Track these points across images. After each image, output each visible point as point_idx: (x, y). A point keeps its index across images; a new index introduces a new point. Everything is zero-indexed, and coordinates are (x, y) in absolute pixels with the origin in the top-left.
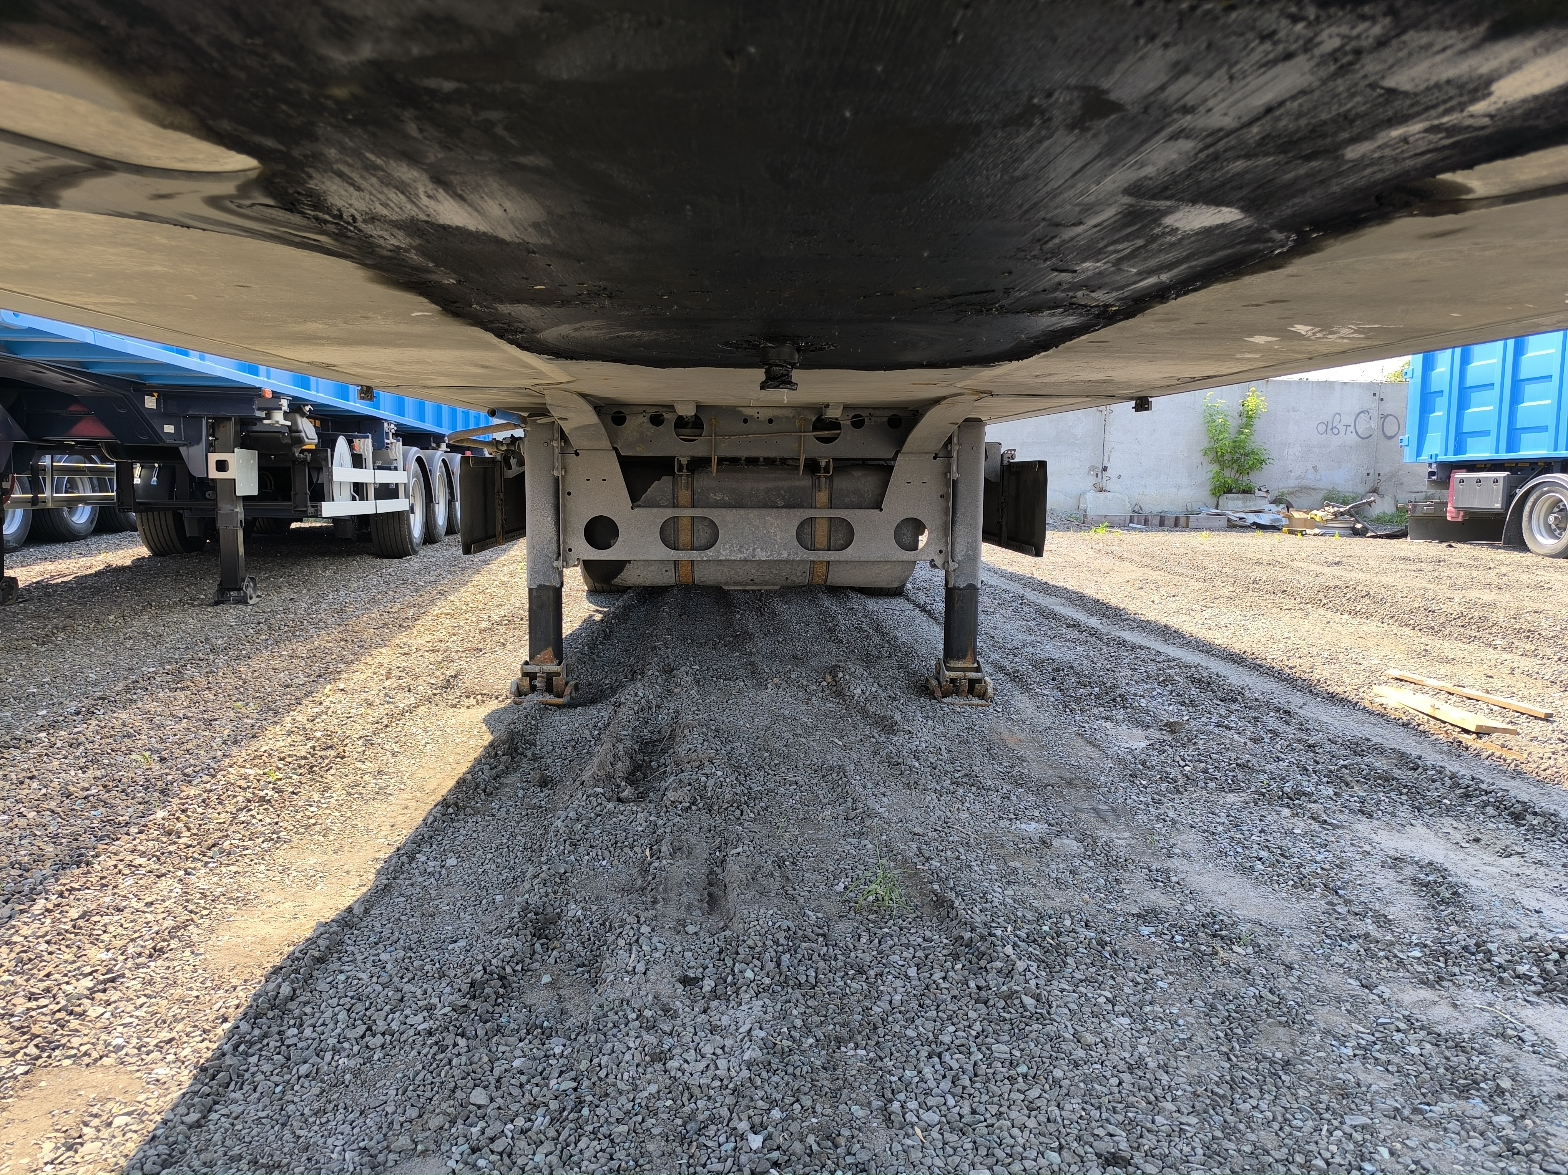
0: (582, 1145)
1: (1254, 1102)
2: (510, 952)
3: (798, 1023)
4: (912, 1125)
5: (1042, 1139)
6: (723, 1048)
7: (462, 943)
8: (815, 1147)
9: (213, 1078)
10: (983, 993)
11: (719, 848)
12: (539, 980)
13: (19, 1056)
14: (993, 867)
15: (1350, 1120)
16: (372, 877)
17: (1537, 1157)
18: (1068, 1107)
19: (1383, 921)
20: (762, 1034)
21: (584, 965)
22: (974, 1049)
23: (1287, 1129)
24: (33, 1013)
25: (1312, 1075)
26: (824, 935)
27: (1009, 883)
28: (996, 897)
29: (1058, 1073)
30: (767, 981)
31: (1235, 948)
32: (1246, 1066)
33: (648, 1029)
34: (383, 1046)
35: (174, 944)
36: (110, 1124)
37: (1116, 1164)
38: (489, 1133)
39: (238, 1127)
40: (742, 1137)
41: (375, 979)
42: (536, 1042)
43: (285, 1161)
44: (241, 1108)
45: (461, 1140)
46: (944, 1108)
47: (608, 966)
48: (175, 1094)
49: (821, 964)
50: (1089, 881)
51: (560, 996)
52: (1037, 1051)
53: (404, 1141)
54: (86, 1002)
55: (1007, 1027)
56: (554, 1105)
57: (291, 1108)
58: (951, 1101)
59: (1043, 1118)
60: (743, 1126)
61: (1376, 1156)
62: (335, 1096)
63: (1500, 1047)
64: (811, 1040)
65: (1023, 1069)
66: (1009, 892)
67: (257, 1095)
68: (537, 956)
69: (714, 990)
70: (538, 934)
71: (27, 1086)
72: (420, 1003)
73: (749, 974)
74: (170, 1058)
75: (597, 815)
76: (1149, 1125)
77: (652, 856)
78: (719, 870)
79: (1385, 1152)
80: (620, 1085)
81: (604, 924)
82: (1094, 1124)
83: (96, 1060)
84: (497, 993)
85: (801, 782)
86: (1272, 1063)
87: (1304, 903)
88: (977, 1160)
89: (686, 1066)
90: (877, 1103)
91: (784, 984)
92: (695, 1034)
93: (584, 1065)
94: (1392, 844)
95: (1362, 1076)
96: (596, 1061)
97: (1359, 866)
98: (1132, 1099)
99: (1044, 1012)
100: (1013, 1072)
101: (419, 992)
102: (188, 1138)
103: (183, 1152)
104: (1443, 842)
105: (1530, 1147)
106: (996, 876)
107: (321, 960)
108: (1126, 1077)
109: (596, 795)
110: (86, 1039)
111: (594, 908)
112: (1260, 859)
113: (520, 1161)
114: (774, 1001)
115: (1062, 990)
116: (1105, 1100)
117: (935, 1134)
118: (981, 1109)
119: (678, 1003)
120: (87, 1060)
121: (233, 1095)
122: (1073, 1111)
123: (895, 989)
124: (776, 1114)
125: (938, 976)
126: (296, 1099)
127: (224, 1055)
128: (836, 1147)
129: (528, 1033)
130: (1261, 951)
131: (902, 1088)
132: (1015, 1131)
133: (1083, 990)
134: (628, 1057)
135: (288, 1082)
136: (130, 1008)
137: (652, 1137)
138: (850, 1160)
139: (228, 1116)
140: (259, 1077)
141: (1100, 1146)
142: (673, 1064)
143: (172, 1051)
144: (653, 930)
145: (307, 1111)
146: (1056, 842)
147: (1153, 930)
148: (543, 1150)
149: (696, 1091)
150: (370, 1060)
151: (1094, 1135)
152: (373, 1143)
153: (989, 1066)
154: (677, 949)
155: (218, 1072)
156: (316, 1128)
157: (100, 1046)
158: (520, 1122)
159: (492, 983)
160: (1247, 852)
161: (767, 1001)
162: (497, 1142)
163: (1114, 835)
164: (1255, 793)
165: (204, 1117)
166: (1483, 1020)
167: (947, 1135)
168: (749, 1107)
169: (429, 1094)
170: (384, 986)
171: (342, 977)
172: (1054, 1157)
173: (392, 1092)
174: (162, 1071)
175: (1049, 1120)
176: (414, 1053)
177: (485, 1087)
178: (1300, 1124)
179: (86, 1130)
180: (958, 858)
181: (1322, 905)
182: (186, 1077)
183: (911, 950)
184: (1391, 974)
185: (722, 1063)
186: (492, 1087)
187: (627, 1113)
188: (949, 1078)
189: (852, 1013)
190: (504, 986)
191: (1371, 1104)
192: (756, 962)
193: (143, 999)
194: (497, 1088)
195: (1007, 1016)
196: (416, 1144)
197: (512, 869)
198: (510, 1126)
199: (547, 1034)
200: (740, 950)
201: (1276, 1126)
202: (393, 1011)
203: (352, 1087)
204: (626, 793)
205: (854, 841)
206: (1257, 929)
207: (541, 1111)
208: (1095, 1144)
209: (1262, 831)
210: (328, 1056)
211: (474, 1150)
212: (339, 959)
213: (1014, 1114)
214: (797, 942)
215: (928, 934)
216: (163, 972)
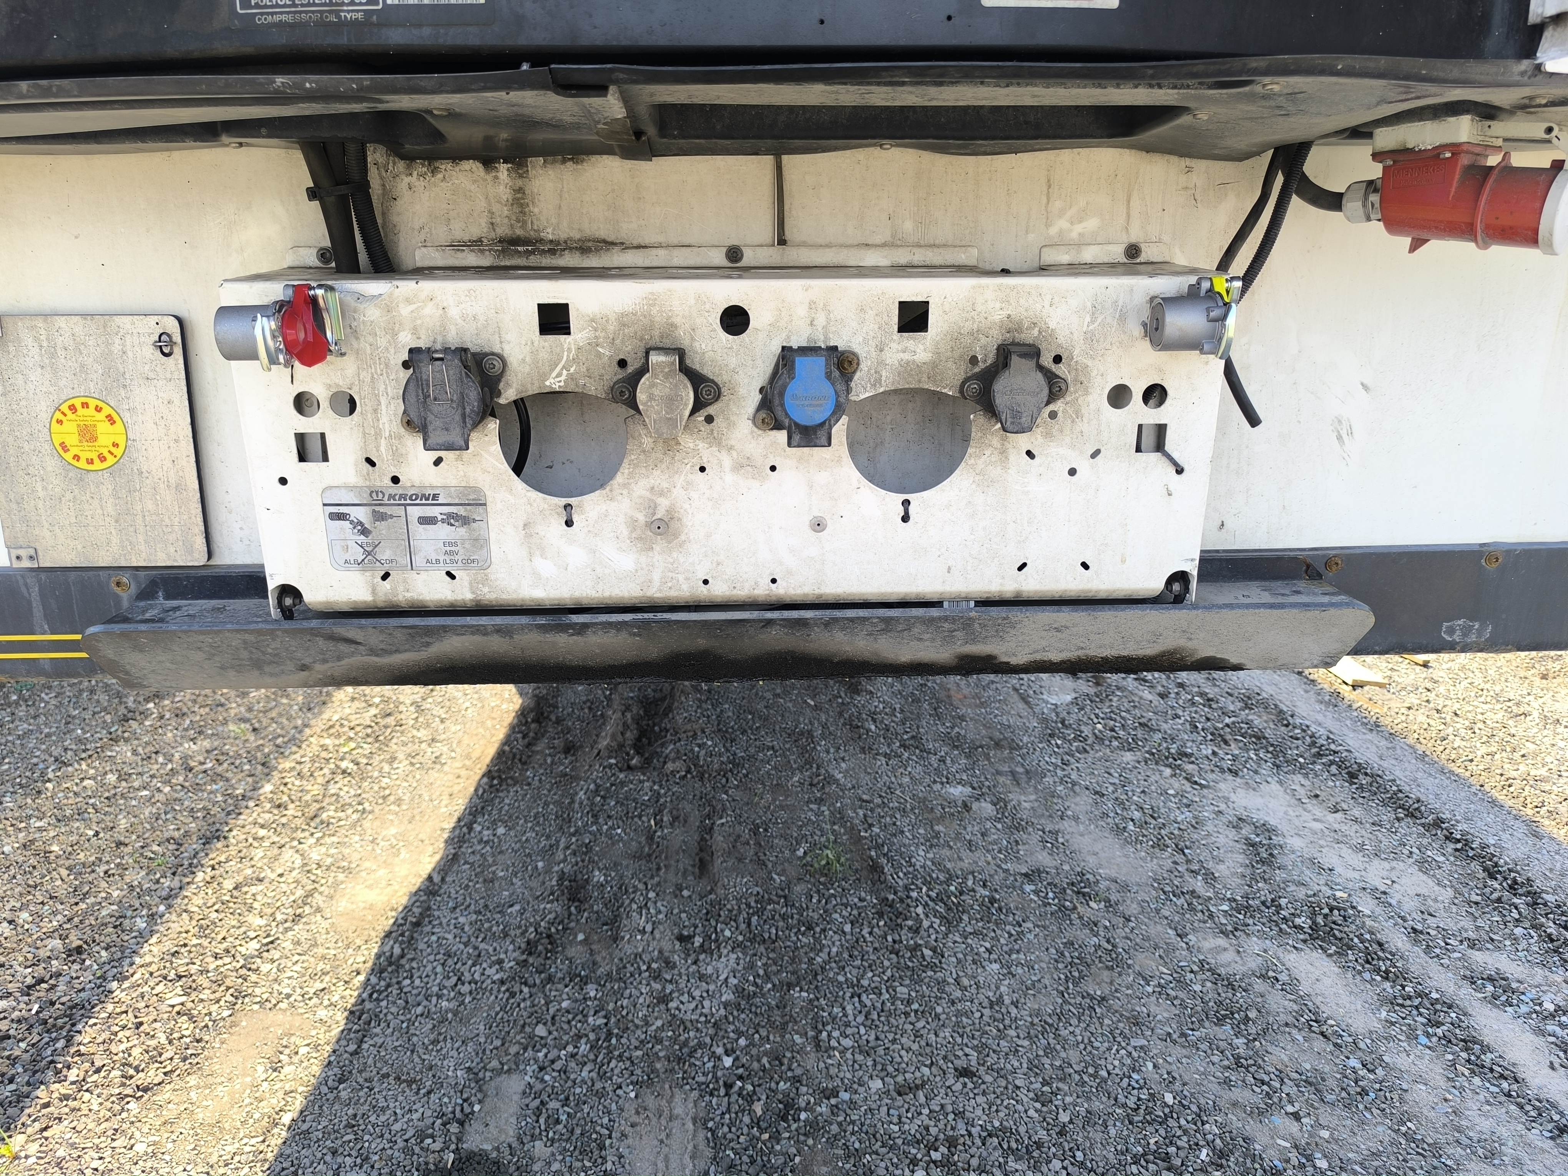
0: (613, 1064)
1: (1071, 1029)
2: (552, 916)
3: (761, 972)
4: (834, 1049)
5: (920, 1058)
6: (707, 992)
7: (517, 907)
8: (767, 1066)
9: (359, 1019)
10: (897, 946)
11: (708, 816)
12: (576, 937)
13: (222, 1003)
14: (922, 831)
15: (1134, 1042)
16: (442, 845)
17: (1252, 1069)
18: (942, 1035)
19: (1210, 878)
20: (735, 981)
21: (606, 924)
22: (884, 991)
23: (1089, 1048)
24: (222, 969)
25: (1117, 1008)
26: (785, 897)
27: (931, 846)
28: (919, 861)
29: (939, 1010)
30: (740, 938)
31: (1092, 904)
32: (1073, 1001)
33: (655, 979)
34: (471, 993)
35: (307, 909)
36: (297, 1053)
37: (966, 1076)
38: (550, 1057)
39: (383, 1053)
40: (719, 1058)
41: (458, 939)
42: (577, 987)
43: (418, 1078)
44: (381, 1040)
45: (532, 1062)
46: (857, 1036)
47: (625, 926)
48: (336, 1031)
49: (781, 924)
50: (995, 842)
51: (592, 950)
52: (927, 993)
53: (495, 1064)
54: (259, 960)
55: (909, 973)
56: (592, 1036)
57: (415, 1039)
58: (862, 1031)
59: (923, 1043)
60: (720, 1051)
61: (1143, 1069)
62: (444, 1030)
63: (1259, 986)
64: (769, 986)
65: (915, 1006)
66: (930, 855)
67: (391, 1030)
68: (573, 917)
69: (702, 945)
70: (572, 899)
71: (234, 1025)
72: (493, 958)
73: (727, 933)
74: (326, 1003)
75: (612, 785)
76: (994, 1047)
77: (656, 825)
78: (708, 837)
79: (1150, 1065)
80: (637, 1021)
81: (620, 888)
82: (956, 1047)
83: (275, 1005)
84: (546, 949)
85: (777, 747)
86: (1093, 999)
87: (1155, 861)
88: (874, 1073)
89: (681, 1006)
90: (811, 1034)
91: (752, 940)
92: (688, 981)
93: (611, 1006)
94: (1244, 802)
95: (1153, 1009)
96: (619, 1003)
97: (1210, 827)
98: (987, 1028)
99: (937, 962)
100: (908, 1009)
101: (491, 950)
102: (351, 1062)
103: (350, 1072)
104: (1288, 797)
105: (1251, 1062)
106: (922, 840)
107: (417, 924)
108: (987, 1012)
109: (610, 766)
110: (264, 989)
111: (613, 874)
112: (1132, 820)
113: (572, 1076)
114: (745, 954)
115: (955, 942)
116: (968, 1030)
117: (849, 1055)
118: (882, 1036)
119: (676, 957)
120: (268, 1005)
121: (375, 1030)
122: (945, 1038)
123: (833, 943)
124: (742, 1042)
125: (865, 932)
126: (418, 1033)
127: (363, 1001)
128: (782, 1064)
129: (571, 981)
130: (1111, 906)
131: (830, 1021)
132: (903, 1053)
133: (969, 941)
134: (641, 1000)
135: (410, 1020)
136: (289, 964)
137: (659, 1058)
138: (790, 1074)
139: (374, 1046)
140: (390, 1017)
141: (958, 1063)
142: (672, 1005)
143: (326, 997)
144: (657, 895)
145: (426, 1041)
146: (975, 806)
147: (1033, 888)
148: (587, 1068)
149: (689, 1024)
150: (463, 1002)
151: (955, 1055)
152: (474, 1064)
153: (893, 1004)
154: (676, 911)
155: (362, 1014)
156: (434, 1053)
157: (275, 994)
158: (570, 1048)
159: (543, 941)
160: (1125, 813)
161: (740, 955)
162: (556, 1064)
163: (1023, 798)
164: (1147, 752)
165: (359, 1047)
166: (1253, 964)
167: (857, 1056)
168: (724, 1037)
169: (507, 1029)
170: (466, 945)
171: (434, 938)
172: (926, 1071)
173: (482, 1027)
174: (322, 1013)
175: (927, 1044)
176: (493, 997)
177: (545, 1024)
178: (1099, 1044)
179: (282, 1057)
180: (894, 824)
181: (1168, 864)
182: (341, 1017)
183: (849, 909)
184: (1202, 925)
185: (706, 1003)
186: (549, 1023)
187: (642, 1042)
188: (864, 1013)
189: (801, 962)
190: (550, 943)
191: (1152, 1030)
192: (733, 923)
193: (296, 957)
194: (553, 1024)
195: (910, 964)
196: (502, 1064)
197: (548, 837)
198: (563, 1052)
199: (585, 981)
200: (722, 913)
201: (1082, 1046)
202: (474, 965)
203: (453, 1024)
204: (634, 762)
205: (814, 806)
206: (1113, 886)
207: (583, 1040)
208: (955, 1062)
209: (1143, 792)
210: (434, 1000)
211: (541, 1069)
212: (430, 922)
213: (904, 1040)
214: (764, 904)
215: (863, 894)
216: (305, 935)
